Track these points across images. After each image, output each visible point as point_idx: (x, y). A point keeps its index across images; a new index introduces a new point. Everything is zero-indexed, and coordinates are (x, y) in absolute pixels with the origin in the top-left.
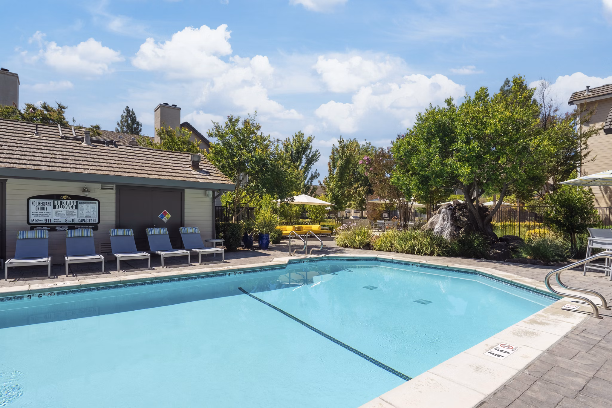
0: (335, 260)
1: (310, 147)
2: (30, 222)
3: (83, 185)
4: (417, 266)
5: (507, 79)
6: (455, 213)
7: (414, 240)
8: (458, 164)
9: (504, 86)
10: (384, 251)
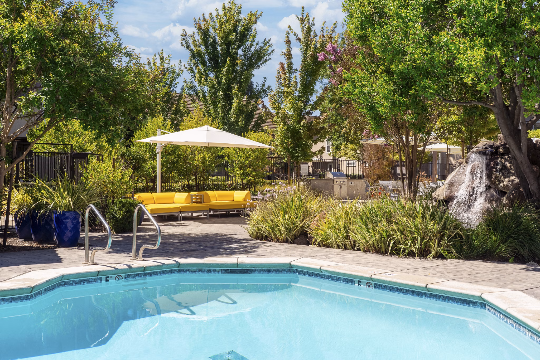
0: (195, 272)
1: (253, 32)
4: (368, 284)
7: (389, 221)
8: (462, 43)
10: (332, 247)
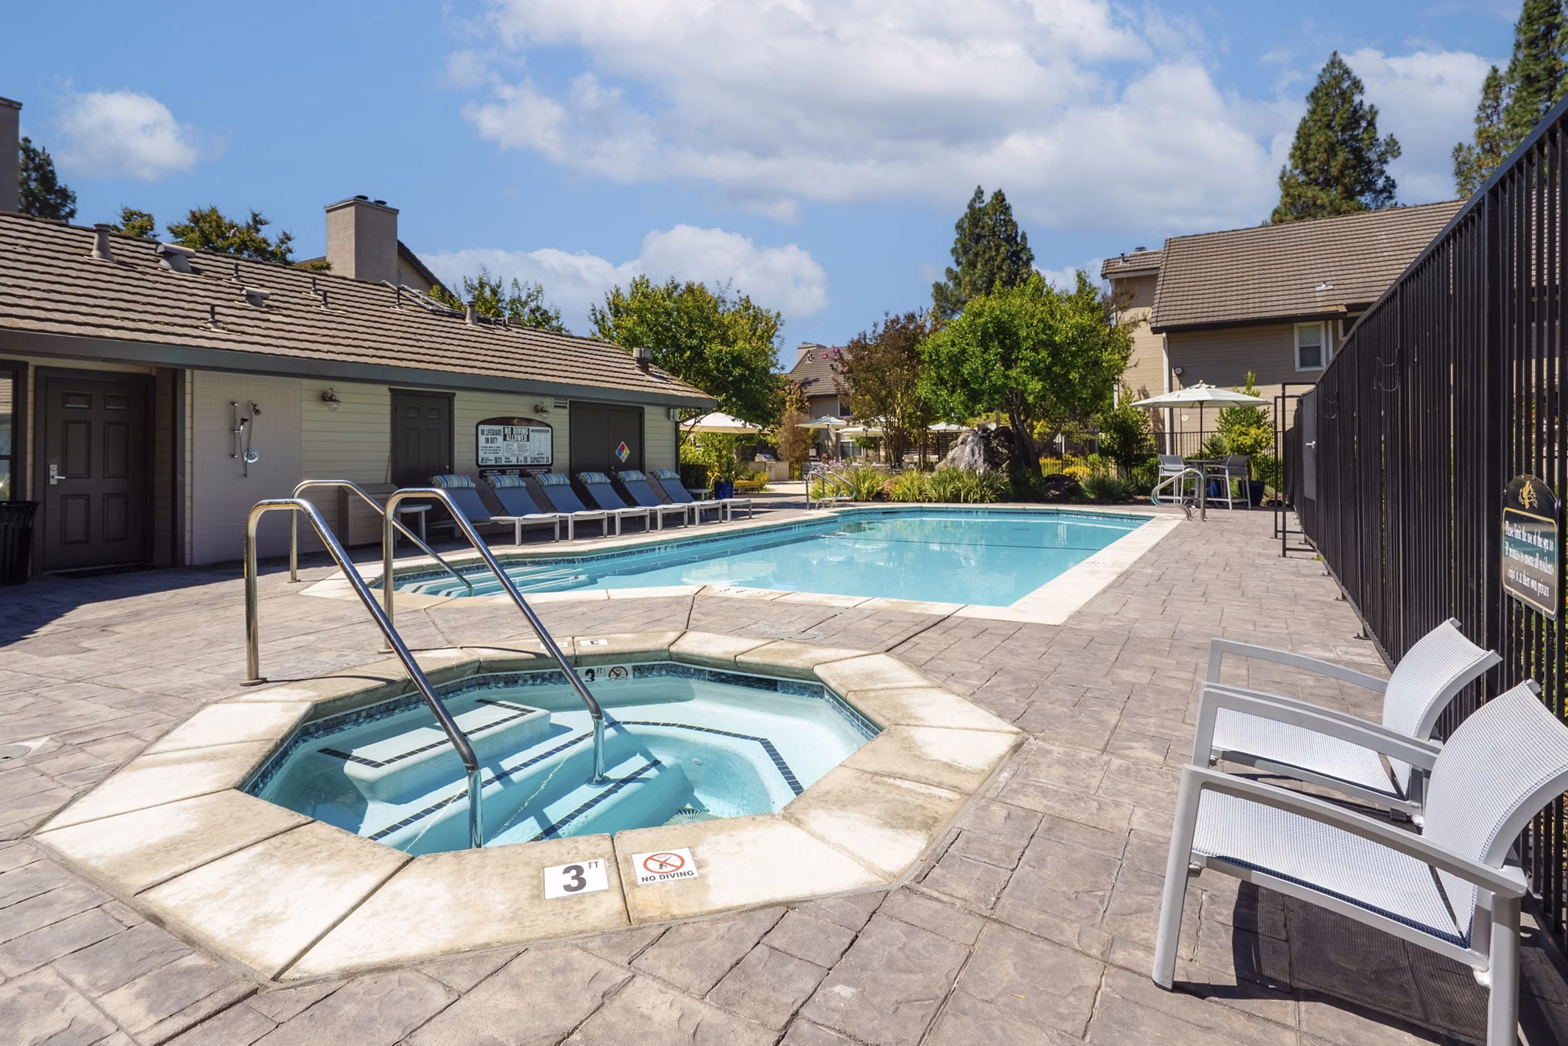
2: (480, 463)
3: (537, 400)
5: (979, 187)
6: (990, 443)
9: (974, 200)
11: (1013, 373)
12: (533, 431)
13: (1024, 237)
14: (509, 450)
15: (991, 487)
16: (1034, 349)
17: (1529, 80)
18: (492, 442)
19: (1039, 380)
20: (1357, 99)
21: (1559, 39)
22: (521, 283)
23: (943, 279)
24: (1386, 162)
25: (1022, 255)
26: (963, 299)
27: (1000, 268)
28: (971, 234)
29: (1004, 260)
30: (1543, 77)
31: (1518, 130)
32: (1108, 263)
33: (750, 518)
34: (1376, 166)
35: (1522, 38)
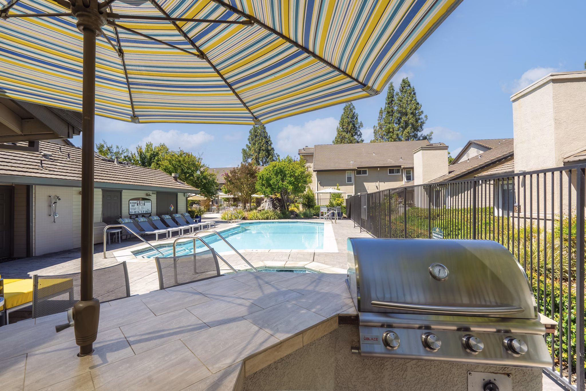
2: (130, 214)
3: (147, 192)
6: (274, 202)
11: (284, 183)
12: (146, 202)
13: (269, 137)
14: (139, 208)
15: (276, 215)
16: (290, 177)
17: (388, 112)
18: (134, 206)
19: (292, 186)
20: (354, 111)
21: (394, 104)
22: (120, 147)
23: (245, 148)
24: (360, 128)
25: (269, 142)
26: (251, 154)
27: (263, 146)
28: (254, 134)
29: (264, 143)
30: (391, 112)
31: (386, 124)
32: (300, 150)
33: (215, 227)
34: (358, 129)
35: (387, 102)
